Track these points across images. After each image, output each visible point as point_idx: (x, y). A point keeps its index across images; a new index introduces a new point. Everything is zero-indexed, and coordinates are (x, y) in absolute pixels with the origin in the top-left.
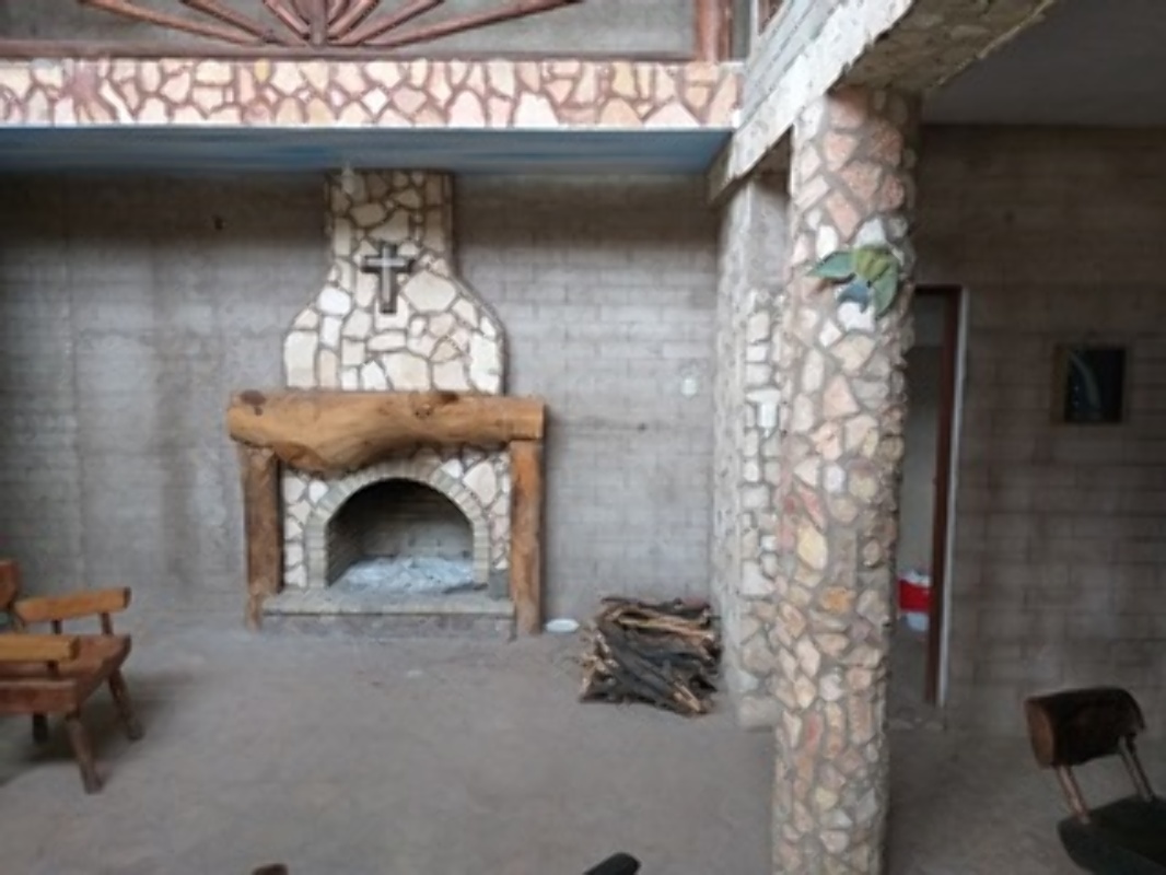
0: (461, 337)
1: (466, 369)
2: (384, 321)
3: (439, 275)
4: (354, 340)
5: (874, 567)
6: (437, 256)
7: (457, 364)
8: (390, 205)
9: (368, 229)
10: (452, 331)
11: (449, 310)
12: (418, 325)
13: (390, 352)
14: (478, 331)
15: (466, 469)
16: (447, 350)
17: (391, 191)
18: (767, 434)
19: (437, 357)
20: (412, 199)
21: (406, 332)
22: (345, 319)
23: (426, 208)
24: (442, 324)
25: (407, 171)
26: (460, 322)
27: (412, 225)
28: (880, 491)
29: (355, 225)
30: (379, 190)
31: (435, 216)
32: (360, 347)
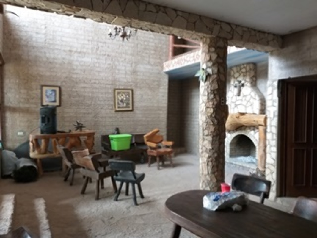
0: (252, 100)
1: (252, 108)
2: (238, 98)
3: (248, 87)
4: (233, 103)
5: (207, 135)
6: (248, 82)
7: (250, 107)
8: (240, 72)
9: (236, 78)
10: (250, 99)
11: (250, 94)
12: (244, 99)
13: (239, 105)
14: (255, 99)
15: (255, 133)
16: (249, 104)
17: (241, 69)
18: (272, 118)
19: (247, 105)
20: (244, 70)
21: (242, 100)
22: (232, 98)
23: (246, 72)
24: (248, 98)
25: (243, 64)
26: (252, 97)
27: (244, 76)
28: (207, 119)
29: (234, 78)
30: (239, 69)
31: (248, 73)
32: (234, 104)
